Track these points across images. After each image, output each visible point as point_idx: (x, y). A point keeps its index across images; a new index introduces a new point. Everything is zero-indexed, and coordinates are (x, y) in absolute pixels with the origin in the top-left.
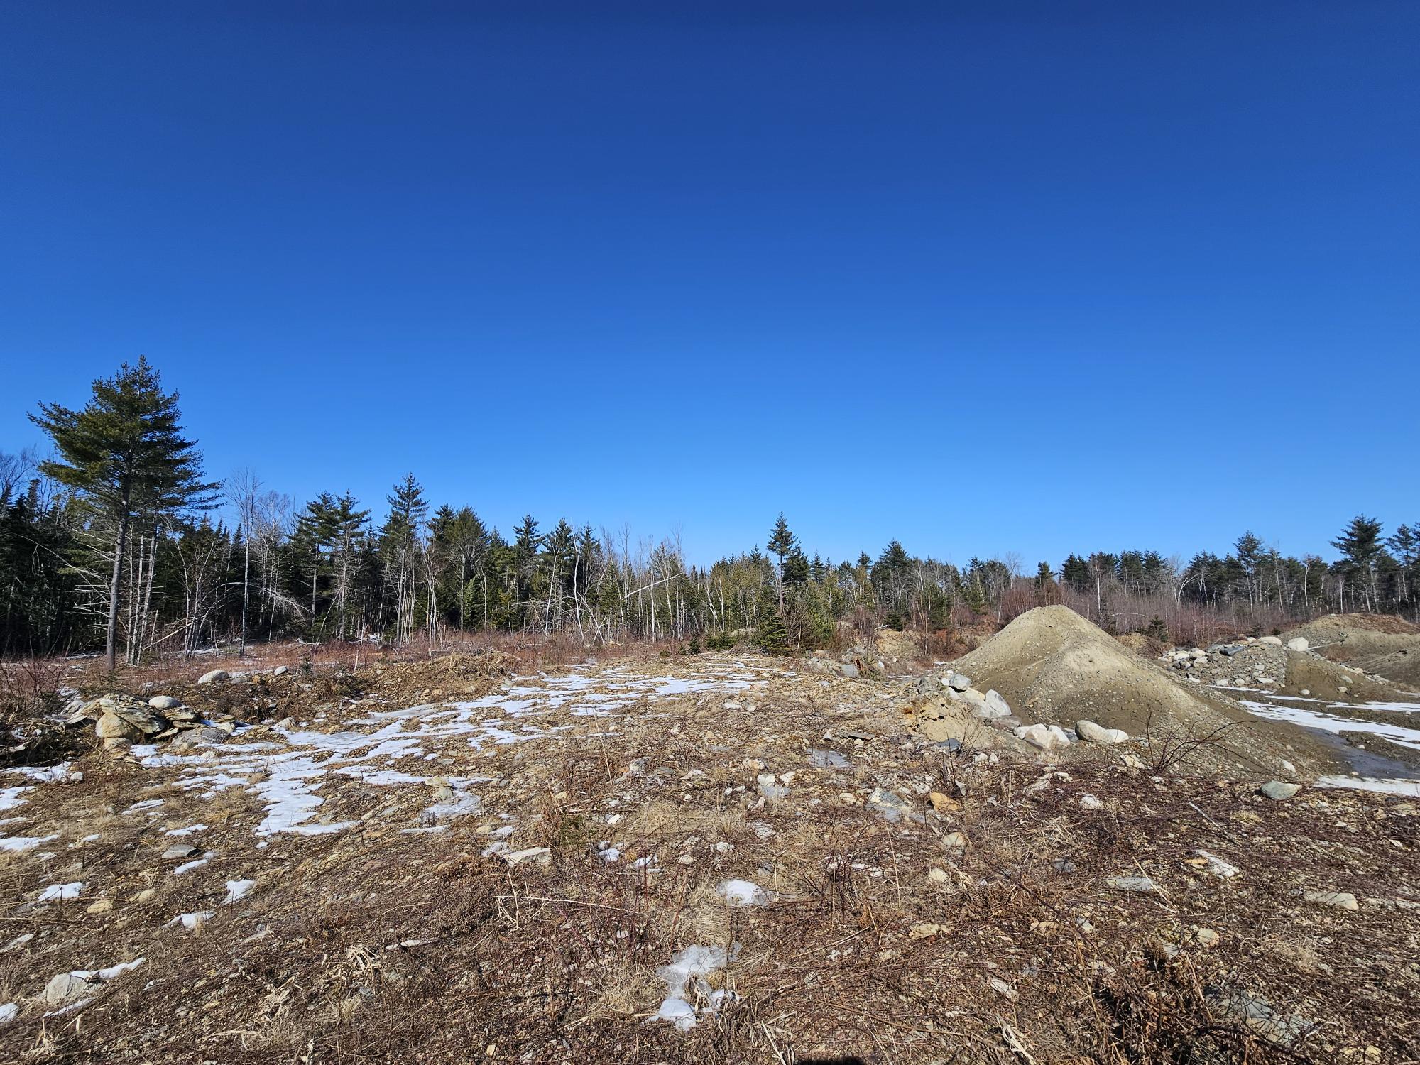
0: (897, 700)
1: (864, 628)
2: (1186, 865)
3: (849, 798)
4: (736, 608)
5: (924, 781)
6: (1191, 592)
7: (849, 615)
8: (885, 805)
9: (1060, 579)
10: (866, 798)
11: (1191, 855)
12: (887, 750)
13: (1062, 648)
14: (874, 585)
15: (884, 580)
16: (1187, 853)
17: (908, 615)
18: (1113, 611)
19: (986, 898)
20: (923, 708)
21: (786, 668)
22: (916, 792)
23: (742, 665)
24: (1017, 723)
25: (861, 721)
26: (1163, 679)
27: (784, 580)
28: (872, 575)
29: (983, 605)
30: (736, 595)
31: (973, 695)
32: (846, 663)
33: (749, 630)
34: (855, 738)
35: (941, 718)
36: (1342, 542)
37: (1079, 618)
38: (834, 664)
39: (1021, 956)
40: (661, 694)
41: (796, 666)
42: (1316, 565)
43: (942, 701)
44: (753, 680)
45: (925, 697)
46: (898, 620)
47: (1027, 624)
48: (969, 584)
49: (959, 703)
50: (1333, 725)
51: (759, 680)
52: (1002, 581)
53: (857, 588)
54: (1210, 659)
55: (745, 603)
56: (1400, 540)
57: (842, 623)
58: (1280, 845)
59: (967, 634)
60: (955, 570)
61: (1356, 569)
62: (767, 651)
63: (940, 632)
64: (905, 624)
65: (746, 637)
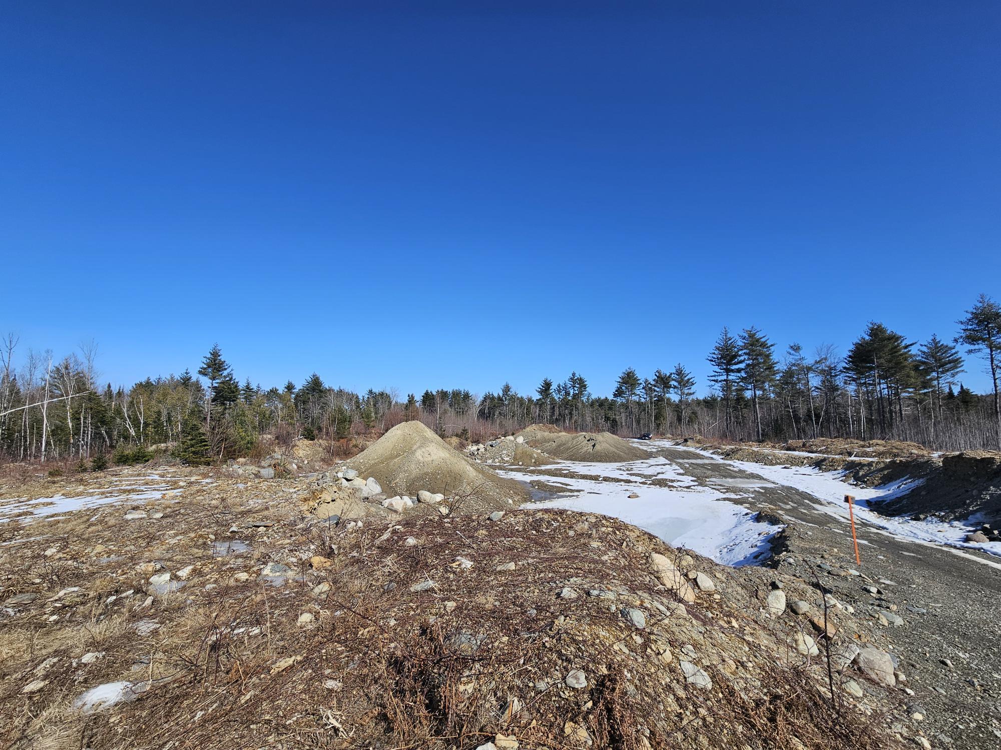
0: (300, 492)
1: (284, 440)
2: (450, 567)
3: (243, 576)
4: (158, 424)
5: (309, 550)
6: (482, 414)
7: (273, 429)
8: (274, 575)
9: (420, 405)
10: (258, 573)
11: (454, 561)
12: (284, 532)
13: (415, 447)
14: (296, 406)
15: (304, 402)
16: (452, 560)
17: (320, 429)
18: (445, 424)
19: (334, 624)
20: (320, 496)
21: (205, 476)
22: (301, 559)
23: (157, 477)
24: (385, 497)
25: (266, 513)
26: (463, 462)
27: (213, 400)
28: (295, 399)
29: (373, 421)
30: (159, 413)
31: (358, 482)
32: (264, 468)
33: (171, 445)
34: (258, 527)
35: (333, 501)
36: (539, 390)
37: (426, 429)
38: (253, 469)
39: (348, 657)
40: (41, 515)
41: (216, 473)
42: (530, 400)
43: (335, 489)
44: (167, 490)
45: (322, 487)
46: (312, 433)
47: (397, 432)
48: (365, 407)
49: (347, 489)
50: (528, 478)
51: (174, 489)
52: (387, 405)
53: (282, 409)
54: (486, 450)
55: (169, 420)
56: (558, 390)
57: (265, 436)
58: (493, 545)
59: (360, 441)
60: (357, 397)
61: (543, 403)
62: (187, 462)
63: (342, 440)
64: (317, 435)
65: (165, 451)
